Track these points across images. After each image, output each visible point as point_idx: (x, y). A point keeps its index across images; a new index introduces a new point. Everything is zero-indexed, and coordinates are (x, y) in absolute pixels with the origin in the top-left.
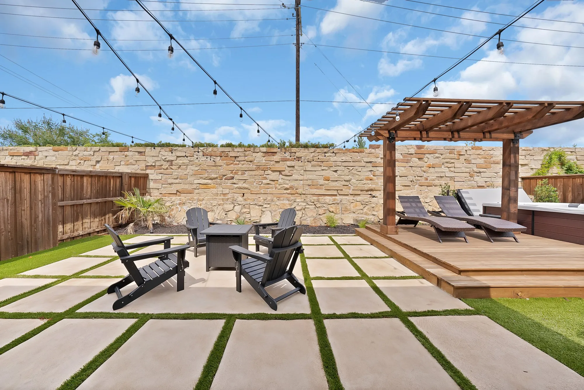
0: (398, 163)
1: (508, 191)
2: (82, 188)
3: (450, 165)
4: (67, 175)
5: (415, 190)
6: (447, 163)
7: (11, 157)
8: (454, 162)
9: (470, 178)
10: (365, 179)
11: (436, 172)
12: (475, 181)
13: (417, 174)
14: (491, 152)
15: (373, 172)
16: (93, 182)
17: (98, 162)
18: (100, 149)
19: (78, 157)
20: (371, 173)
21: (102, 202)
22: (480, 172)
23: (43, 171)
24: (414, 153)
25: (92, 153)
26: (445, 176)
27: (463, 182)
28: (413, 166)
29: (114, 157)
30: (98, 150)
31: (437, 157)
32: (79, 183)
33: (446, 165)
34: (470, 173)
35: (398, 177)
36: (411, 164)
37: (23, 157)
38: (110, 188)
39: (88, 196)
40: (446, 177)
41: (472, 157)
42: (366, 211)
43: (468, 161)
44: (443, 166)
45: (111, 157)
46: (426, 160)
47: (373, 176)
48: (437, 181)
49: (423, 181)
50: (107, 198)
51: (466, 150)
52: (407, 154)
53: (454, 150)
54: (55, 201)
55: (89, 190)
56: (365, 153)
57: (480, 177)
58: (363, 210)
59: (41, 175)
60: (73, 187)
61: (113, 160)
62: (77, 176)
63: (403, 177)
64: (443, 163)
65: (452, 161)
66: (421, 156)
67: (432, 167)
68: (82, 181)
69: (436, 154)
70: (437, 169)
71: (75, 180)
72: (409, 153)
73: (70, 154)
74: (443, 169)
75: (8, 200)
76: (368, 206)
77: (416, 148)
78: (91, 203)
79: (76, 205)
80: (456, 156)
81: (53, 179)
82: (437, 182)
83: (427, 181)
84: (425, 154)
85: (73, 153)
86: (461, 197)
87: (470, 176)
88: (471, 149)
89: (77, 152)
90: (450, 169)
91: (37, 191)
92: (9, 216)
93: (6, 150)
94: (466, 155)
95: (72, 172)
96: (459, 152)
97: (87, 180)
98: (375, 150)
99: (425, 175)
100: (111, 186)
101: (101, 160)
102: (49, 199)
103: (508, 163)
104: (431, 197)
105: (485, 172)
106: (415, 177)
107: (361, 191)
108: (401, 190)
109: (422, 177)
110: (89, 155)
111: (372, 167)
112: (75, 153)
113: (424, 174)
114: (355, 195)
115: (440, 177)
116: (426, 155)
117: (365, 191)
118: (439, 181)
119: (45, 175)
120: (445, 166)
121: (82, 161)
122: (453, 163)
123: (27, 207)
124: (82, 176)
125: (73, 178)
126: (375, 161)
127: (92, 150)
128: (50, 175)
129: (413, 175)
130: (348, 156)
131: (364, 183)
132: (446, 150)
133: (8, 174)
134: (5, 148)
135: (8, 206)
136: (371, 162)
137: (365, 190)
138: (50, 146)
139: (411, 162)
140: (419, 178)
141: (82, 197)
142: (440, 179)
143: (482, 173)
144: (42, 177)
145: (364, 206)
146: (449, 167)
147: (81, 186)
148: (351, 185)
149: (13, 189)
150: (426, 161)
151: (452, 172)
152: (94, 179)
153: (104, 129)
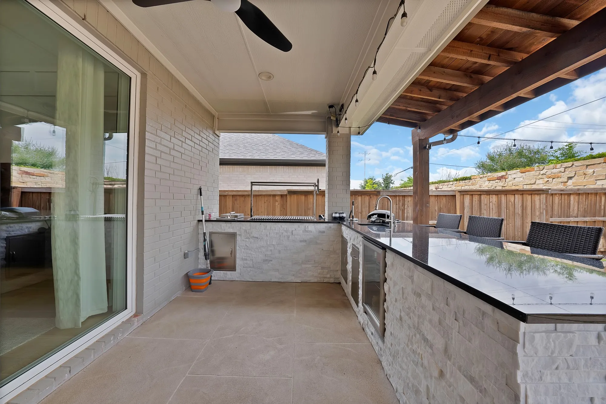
2: (569, 206)
4: (556, 194)
7: (489, 182)
16: (580, 200)
17: (570, 178)
18: (573, 165)
19: (545, 175)
21: (590, 221)
23: (540, 192)
25: (562, 169)
29: (595, 170)
30: (571, 166)
32: (566, 202)
37: (497, 181)
38: (600, 206)
39: (575, 215)
45: (590, 171)
50: (596, 218)
54: (548, 217)
55: (576, 208)
59: (538, 195)
60: (560, 204)
61: (593, 174)
62: (565, 194)
68: (569, 199)
71: (563, 198)
73: (537, 174)
75: (519, 214)
78: (578, 222)
79: (563, 222)
81: (546, 198)
85: (540, 172)
89: (544, 171)
91: (536, 208)
92: (519, 226)
93: (486, 177)
95: (561, 191)
97: (574, 199)
100: (601, 204)
101: (575, 176)
102: (544, 216)
110: (558, 172)
112: (542, 172)
119: (541, 195)
121: (550, 179)
123: (529, 221)
124: (570, 195)
125: (560, 197)
127: (562, 167)
128: (545, 195)
133: (519, 195)
134: (485, 175)
135: (519, 219)
138: (517, 169)
141: (569, 215)
144: (539, 197)
147: (568, 204)
149: (522, 206)
152: (581, 197)
153: (592, 144)
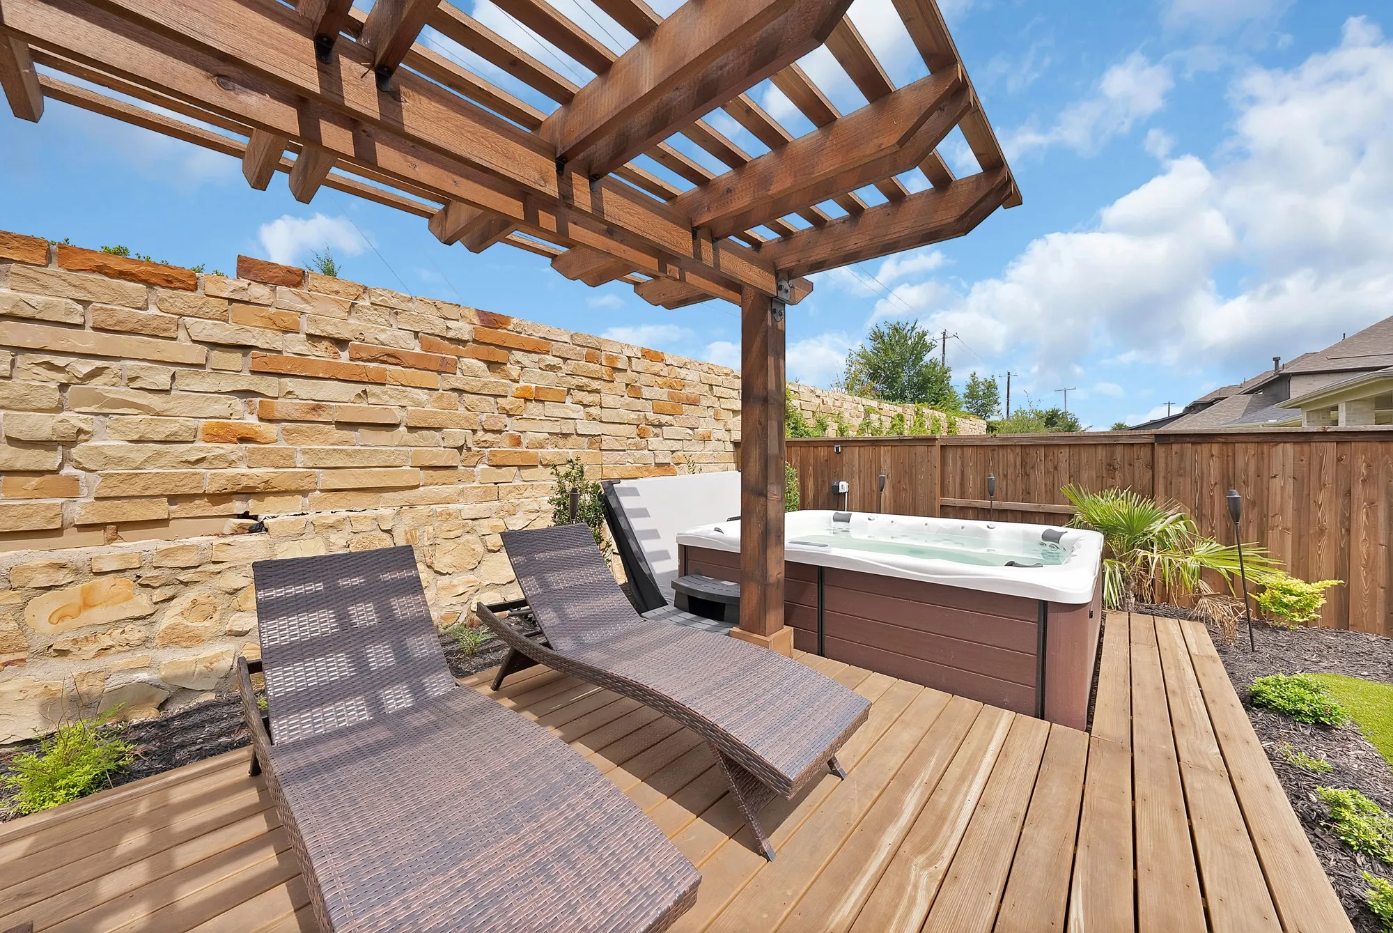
0: (399, 368)
1: (762, 500)
3: (588, 398)
5: (474, 485)
6: (580, 388)
8: (599, 387)
9: (640, 440)
10: (200, 436)
11: (549, 418)
12: (650, 448)
13: (483, 419)
14: (683, 372)
15: (258, 400)
20: (248, 404)
22: (660, 426)
24: (471, 339)
26: (574, 432)
27: (621, 453)
28: (466, 388)
31: (552, 368)
33: (579, 395)
34: (638, 425)
35: (402, 429)
36: (457, 381)
40: (578, 435)
41: (644, 379)
42: (179, 619)
43: (633, 390)
44: (568, 400)
46: (514, 371)
47: (261, 419)
48: (552, 450)
49: (506, 447)
51: (629, 358)
52: (443, 338)
53: (599, 350)
56: (200, 292)
57: (661, 438)
58: (153, 619)
63: (425, 432)
64: (569, 389)
65: (595, 385)
66: (499, 355)
67: (535, 400)
69: (546, 356)
70: (551, 409)
72: (451, 334)
74: (570, 408)
76: (197, 588)
77: (476, 321)
80: (604, 372)
82: (549, 453)
83: (519, 449)
84: (510, 349)
86: (618, 512)
87: (638, 435)
88: (640, 356)
90: (588, 409)
94: (629, 371)
96: (611, 359)
98: (274, 290)
99: (512, 426)
103: (758, 390)
104: (530, 508)
105: (671, 425)
106: (474, 431)
107: (173, 499)
108: (417, 487)
109: (500, 432)
111: (253, 372)
113: (507, 421)
114: (122, 526)
115: (562, 434)
116: (513, 352)
117: (204, 502)
118: (557, 450)
120: (576, 400)
122: (597, 391)
126: (266, 346)
129: (465, 425)
130: (44, 287)
131: (193, 458)
132: (578, 348)
136: (245, 348)
137: (203, 495)
139: (458, 372)
140: (489, 437)
142: (561, 442)
143: (664, 428)
145: (158, 595)
146: (585, 403)
148: (83, 469)
150: (515, 374)
151: (594, 419)
